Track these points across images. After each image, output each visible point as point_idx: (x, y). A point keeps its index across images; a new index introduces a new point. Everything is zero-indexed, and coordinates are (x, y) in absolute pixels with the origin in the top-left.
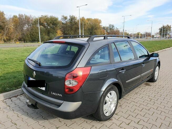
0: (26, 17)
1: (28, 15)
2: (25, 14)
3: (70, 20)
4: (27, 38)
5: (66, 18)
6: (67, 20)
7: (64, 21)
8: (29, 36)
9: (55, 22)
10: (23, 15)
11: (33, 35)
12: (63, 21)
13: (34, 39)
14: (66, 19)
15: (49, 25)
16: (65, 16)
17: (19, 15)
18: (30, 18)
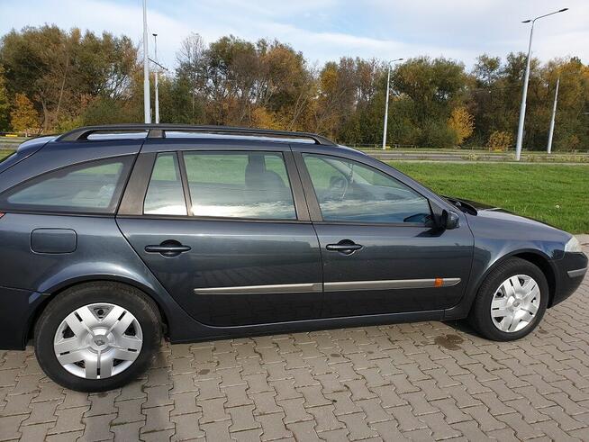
0: (361, 64)
1: (366, 58)
2: (358, 58)
3: (507, 70)
4: (349, 133)
5: (491, 64)
6: (497, 71)
7: (485, 76)
8: (358, 126)
9: (449, 80)
10: (354, 59)
11: (369, 124)
12: (481, 77)
13: (371, 136)
14: (492, 69)
15: (427, 89)
16: (491, 56)
17: (343, 61)
18: (371, 70)
